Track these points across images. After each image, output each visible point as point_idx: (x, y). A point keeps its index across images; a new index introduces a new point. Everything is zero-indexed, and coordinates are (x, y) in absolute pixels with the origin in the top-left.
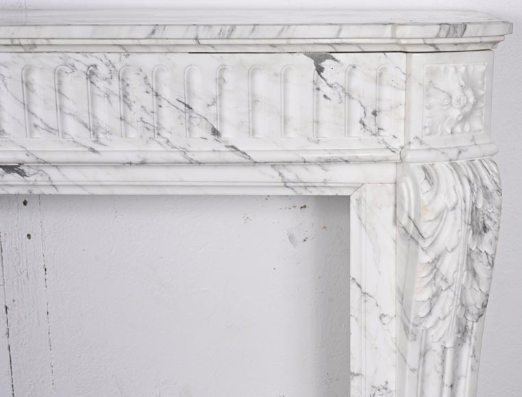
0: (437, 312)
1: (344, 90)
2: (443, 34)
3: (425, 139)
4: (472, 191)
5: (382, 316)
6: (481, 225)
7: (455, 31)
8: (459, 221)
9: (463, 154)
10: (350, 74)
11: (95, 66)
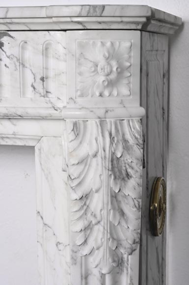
1: (18, 60)
2: (84, 13)
3: (78, 100)
5: (58, 244)
6: (124, 173)
7: (95, 11)
8: (100, 168)
9: (109, 113)
10: (23, 48)
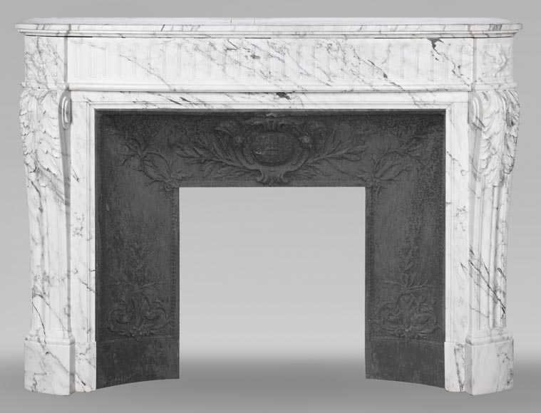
0: (490, 166)
1: (445, 56)
2: (491, 29)
3: (483, 79)
4: (506, 104)
5: (462, 171)
6: (511, 122)
7: (497, 28)
8: (500, 119)
9: (501, 87)
10: (448, 48)
11: (331, 45)
